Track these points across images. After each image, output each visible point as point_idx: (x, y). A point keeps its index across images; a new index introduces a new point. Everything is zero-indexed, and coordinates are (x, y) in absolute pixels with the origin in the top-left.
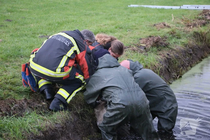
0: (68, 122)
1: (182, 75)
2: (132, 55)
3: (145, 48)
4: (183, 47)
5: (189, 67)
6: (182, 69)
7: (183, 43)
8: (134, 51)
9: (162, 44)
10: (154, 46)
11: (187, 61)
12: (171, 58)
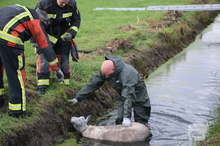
0: (39, 123)
1: (148, 75)
2: (98, 58)
3: (111, 51)
4: (148, 48)
5: (155, 68)
6: (148, 70)
7: (148, 44)
8: (100, 54)
9: (128, 46)
10: (120, 48)
11: (153, 61)
12: (137, 59)
